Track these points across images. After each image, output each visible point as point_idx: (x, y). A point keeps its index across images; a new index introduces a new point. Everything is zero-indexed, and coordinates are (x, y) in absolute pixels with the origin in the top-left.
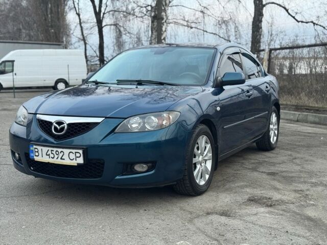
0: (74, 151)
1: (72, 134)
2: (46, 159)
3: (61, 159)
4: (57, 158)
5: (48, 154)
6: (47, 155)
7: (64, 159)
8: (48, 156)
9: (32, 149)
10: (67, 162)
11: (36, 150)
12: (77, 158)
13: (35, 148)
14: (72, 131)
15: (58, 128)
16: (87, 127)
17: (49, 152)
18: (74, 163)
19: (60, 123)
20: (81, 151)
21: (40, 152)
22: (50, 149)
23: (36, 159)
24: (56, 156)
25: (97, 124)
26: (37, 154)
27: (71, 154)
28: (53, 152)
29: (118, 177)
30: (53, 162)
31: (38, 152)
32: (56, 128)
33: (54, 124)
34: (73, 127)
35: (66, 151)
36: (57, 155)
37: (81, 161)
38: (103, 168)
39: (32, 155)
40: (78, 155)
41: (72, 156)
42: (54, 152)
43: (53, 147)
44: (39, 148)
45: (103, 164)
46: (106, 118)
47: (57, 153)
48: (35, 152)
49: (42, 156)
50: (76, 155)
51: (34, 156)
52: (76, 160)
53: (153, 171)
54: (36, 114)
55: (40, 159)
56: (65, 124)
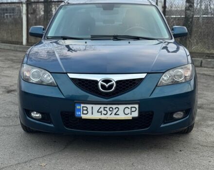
0: (129, 106)
1: (121, 91)
2: (97, 116)
3: (115, 114)
4: (111, 114)
5: (100, 111)
6: (98, 112)
7: (118, 115)
8: (100, 113)
9: (78, 107)
10: (121, 116)
11: (85, 109)
13: (83, 107)
14: (121, 88)
15: (107, 86)
16: (134, 83)
17: (102, 109)
18: (129, 117)
20: (137, 106)
21: (90, 110)
22: (103, 106)
23: (84, 117)
24: (109, 113)
25: (141, 80)
27: (127, 109)
28: (105, 109)
29: (162, 126)
30: (106, 118)
31: (87, 110)
33: (101, 82)
34: (121, 84)
35: (122, 107)
36: (110, 111)
37: (136, 114)
38: (152, 119)
39: (78, 113)
40: (133, 109)
41: (127, 111)
42: (107, 109)
43: (107, 104)
44: (89, 106)
45: (152, 115)
46: (148, 73)
47: (111, 109)
48: (83, 110)
49: (92, 114)
50: (131, 109)
51: (80, 115)
52: (131, 114)
53: (188, 117)
54: (67, 73)
55: (89, 116)
56: (113, 82)
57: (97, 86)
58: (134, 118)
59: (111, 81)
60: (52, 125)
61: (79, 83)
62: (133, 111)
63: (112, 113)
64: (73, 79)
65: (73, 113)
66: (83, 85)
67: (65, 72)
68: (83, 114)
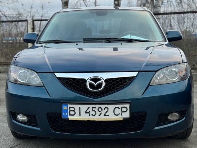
0: (120, 106)
1: (110, 90)
2: (85, 117)
3: (105, 115)
5: (88, 111)
6: (86, 113)
7: (108, 115)
8: (88, 114)
9: (65, 108)
10: (111, 117)
11: (72, 109)
12: (123, 113)
13: (70, 107)
14: (110, 86)
15: (95, 84)
16: (125, 82)
17: (90, 110)
18: (120, 118)
19: (96, 80)
21: (77, 111)
22: (91, 106)
23: (71, 118)
24: (98, 113)
25: (133, 78)
26: (72, 113)
27: (117, 109)
28: (94, 109)
29: (156, 128)
30: (95, 120)
31: (74, 111)
32: (91, 85)
33: (89, 80)
34: (110, 83)
35: (111, 107)
36: (99, 111)
37: (127, 115)
38: (144, 120)
39: (64, 115)
40: (124, 110)
41: (118, 111)
42: (96, 110)
43: (95, 104)
44: (77, 107)
45: (145, 116)
46: (139, 71)
47: (100, 109)
48: (70, 111)
49: (80, 115)
50: (122, 110)
51: (67, 116)
52: (122, 115)
53: (184, 119)
54: (54, 72)
55: (76, 118)
56: (102, 80)
57: (85, 85)
58: (125, 119)
59: (100, 80)
60: (39, 129)
61: (67, 82)
62: (124, 112)
63: (101, 114)
64: (60, 79)
65: (60, 114)
66: (70, 84)
67: (52, 71)
68: (70, 115)
